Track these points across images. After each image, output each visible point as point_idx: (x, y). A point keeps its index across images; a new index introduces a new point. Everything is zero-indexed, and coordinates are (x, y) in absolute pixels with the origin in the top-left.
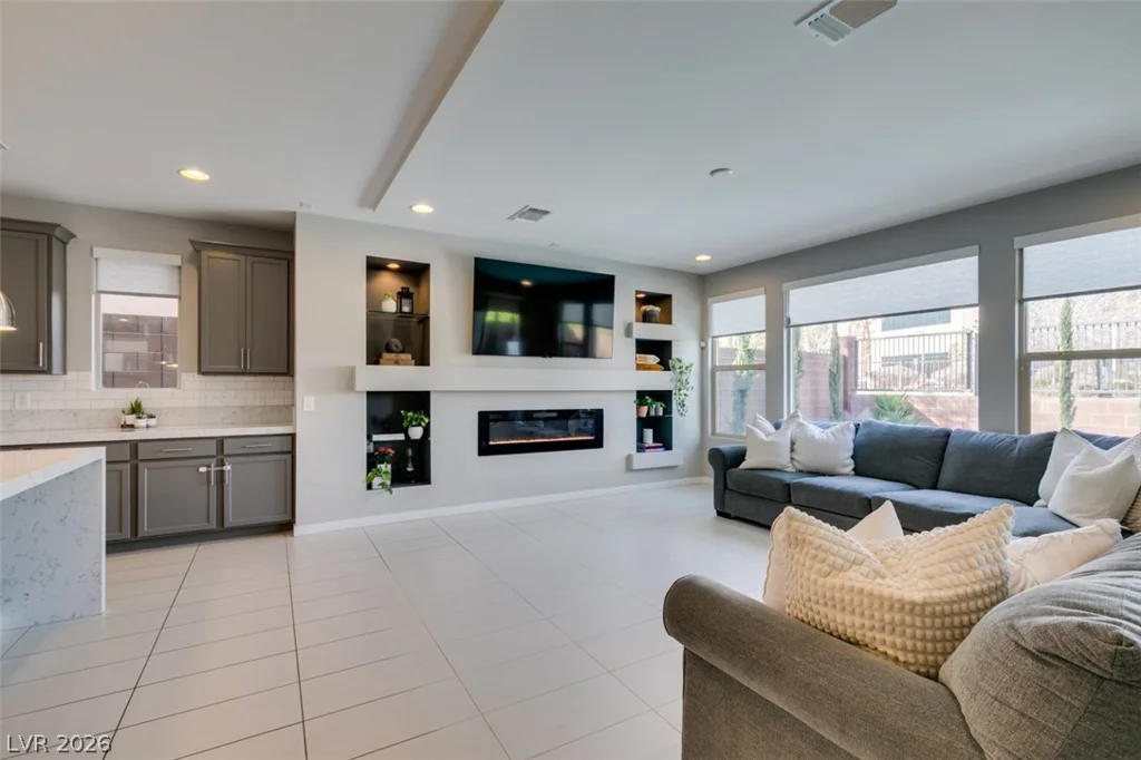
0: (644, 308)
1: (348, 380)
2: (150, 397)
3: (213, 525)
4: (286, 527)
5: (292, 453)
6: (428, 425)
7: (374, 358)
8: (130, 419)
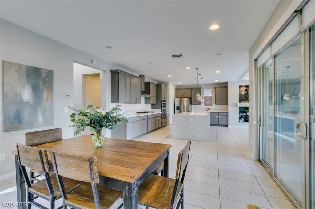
1: (236, 105)
2: (210, 107)
3: (218, 124)
4: (227, 126)
5: (228, 115)
7: (240, 101)
8: (208, 110)
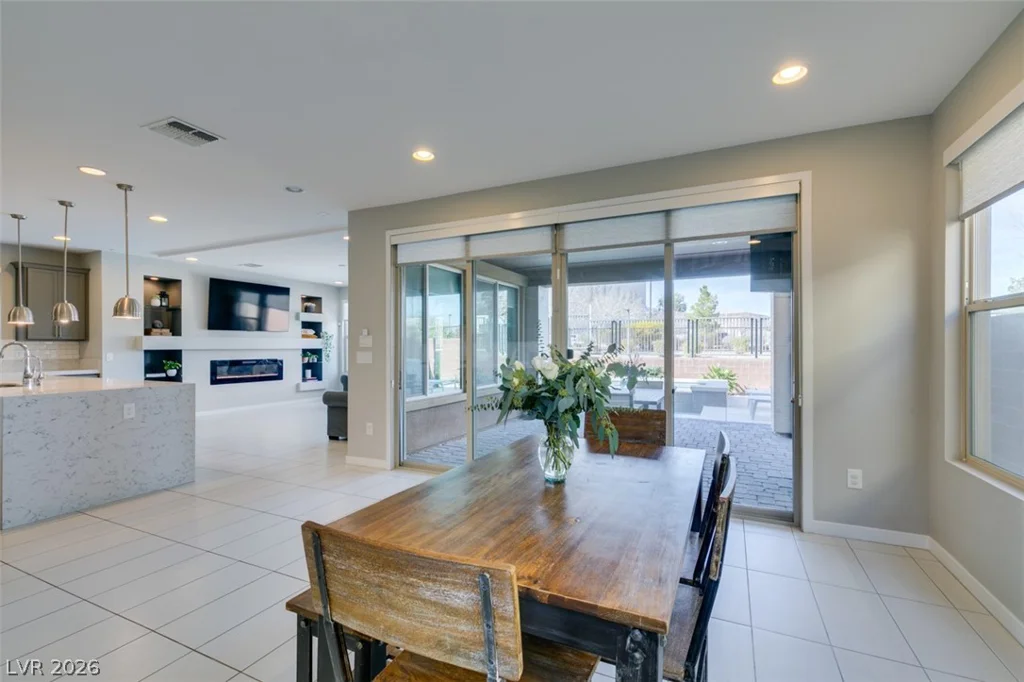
0: (306, 304)
1: (134, 344)
6: (181, 368)
7: (147, 332)
